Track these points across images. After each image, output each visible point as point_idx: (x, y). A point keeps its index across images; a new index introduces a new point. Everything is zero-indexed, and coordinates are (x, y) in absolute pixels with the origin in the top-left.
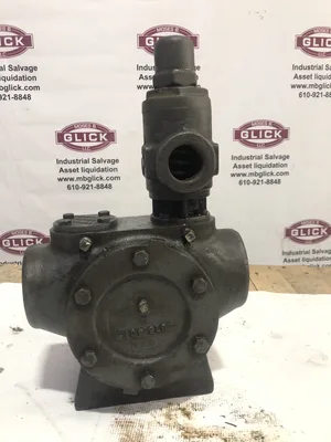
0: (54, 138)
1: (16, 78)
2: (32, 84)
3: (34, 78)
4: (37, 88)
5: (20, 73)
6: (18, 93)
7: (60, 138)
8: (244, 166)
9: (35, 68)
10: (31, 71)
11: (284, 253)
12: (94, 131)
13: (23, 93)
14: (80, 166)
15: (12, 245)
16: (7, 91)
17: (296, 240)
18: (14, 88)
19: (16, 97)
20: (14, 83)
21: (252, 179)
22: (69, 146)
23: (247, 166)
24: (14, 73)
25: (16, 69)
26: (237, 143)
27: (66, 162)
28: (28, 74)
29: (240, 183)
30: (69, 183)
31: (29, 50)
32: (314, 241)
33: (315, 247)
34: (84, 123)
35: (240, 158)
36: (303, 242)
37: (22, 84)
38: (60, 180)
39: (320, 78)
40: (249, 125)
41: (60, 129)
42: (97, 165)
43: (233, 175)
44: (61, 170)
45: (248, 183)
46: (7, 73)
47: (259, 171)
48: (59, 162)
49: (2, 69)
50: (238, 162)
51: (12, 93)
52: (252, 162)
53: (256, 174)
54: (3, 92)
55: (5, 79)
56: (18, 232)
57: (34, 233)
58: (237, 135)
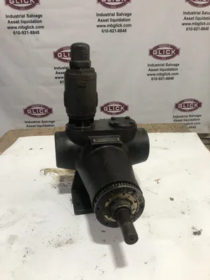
0: (52, 55)
1: (31, 22)
2: (40, 25)
3: (41, 21)
4: (43, 27)
5: (33, 19)
6: (32, 30)
9: (41, 16)
10: (39, 17)
11: (174, 117)
13: (35, 30)
15: (32, 113)
16: (26, 29)
17: (180, 110)
18: (30, 28)
19: (32, 33)
20: (30, 25)
21: (158, 77)
22: (60, 59)
23: (156, 70)
24: (30, 19)
25: (31, 16)
26: (151, 57)
27: (59, 68)
28: (37, 19)
29: (152, 79)
31: (37, 6)
32: (190, 110)
33: (191, 113)
35: (152, 65)
36: (185, 111)
37: (35, 25)
38: (56, 78)
39: (199, 19)
41: (55, 50)
43: (148, 75)
44: (57, 73)
45: (156, 79)
46: (26, 19)
47: (162, 72)
48: (55, 68)
49: (23, 16)
50: (151, 68)
51: (29, 30)
52: (159, 68)
53: (160, 74)
54: (24, 30)
55: (25, 22)
56: (35, 106)
57: (43, 106)
58: (151, 52)
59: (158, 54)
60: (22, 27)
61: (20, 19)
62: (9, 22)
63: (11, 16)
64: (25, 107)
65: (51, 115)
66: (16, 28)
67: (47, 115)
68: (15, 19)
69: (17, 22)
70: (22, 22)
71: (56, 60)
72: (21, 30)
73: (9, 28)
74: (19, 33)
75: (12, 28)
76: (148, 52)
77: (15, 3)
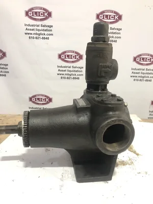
0: (57, 56)
1: (43, 30)
2: (50, 33)
3: (51, 30)
4: (52, 35)
5: (45, 28)
6: (44, 36)
7: (60, 56)
8: (136, 73)
9: (52, 26)
10: (50, 27)
11: (150, 112)
12: (74, 54)
13: (46, 36)
14: (67, 69)
15: (36, 100)
16: (39, 35)
18: (42, 34)
19: (43, 38)
20: (42, 32)
21: (139, 78)
22: (63, 60)
23: (138, 73)
24: (43, 28)
25: (44, 26)
26: (135, 63)
27: (61, 67)
28: (49, 28)
29: (134, 80)
30: (62, 76)
31: (50, 18)
34: (70, 51)
35: (135, 69)
37: (46, 33)
38: (58, 74)
40: (140, 55)
41: (60, 52)
42: (74, 69)
43: (131, 76)
44: (59, 70)
45: (138, 80)
46: (40, 28)
47: (143, 75)
48: (58, 67)
49: (38, 26)
50: (134, 71)
51: (41, 36)
52: (140, 71)
53: (141, 77)
54: (37, 36)
55: (39, 30)
56: (39, 95)
57: (45, 96)
58: (135, 59)
59: (140, 61)
60: (36, 34)
61: (35, 28)
62: (27, 29)
63: (29, 25)
64: (31, 96)
65: (51, 103)
66: (31, 34)
67: (48, 103)
68: (32, 28)
69: (33, 30)
70: (37, 30)
71: (60, 60)
72: (35, 36)
73: (26, 34)
74: (33, 38)
75: (28, 34)
76: (132, 59)
77: (33, 15)
